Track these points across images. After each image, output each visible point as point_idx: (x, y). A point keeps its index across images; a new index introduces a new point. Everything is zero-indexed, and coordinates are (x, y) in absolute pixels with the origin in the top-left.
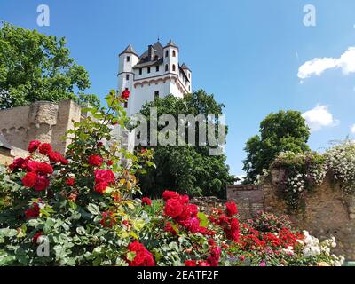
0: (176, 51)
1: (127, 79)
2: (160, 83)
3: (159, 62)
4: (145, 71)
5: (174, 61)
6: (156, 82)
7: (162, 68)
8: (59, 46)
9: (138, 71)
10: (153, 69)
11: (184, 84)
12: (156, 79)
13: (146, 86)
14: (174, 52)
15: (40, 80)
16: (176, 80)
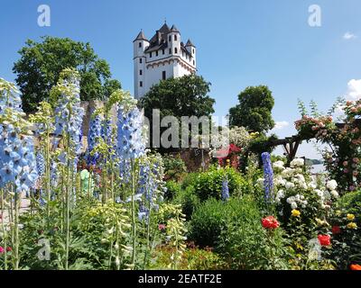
0: (178, 36)
1: (141, 62)
2: (166, 64)
3: (164, 46)
4: (154, 54)
5: (176, 44)
6: (163, 63)
7: (167, 51)
8: (85, 49)
9: (149, 55)
10: (160, 52)
11: (187, 61)
12: (162, 61)
13: (155, 67)
14: (176, 37)
16: (179, 61)
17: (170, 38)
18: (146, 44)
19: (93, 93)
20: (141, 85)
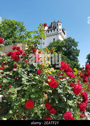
0: (61, 24)
2: (55, 36)
3: (55, 28)
4: (50, 31)
5: (60, 27)
6: (54, 35)
7: (56, 30)
8: (22, 25)
9: (48, 32)
10: (53, 31)
11: (64, 35)
12: (54, 34)
13: (50, 37)
14: (60, 24)
15: (16, 36)
16: (61, 34)
17: (58, 24)
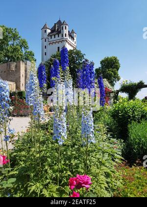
0: (67, 27)
1: (45, 41)
2: (60, 43)
3: (59, 32)
4: (53, 37)
5: (66, 32)
6: (58, 42)
7: (60, 35)
8: (14, 32)
9: (50, 37)
10: (57, 36)
11: (72, 41)
12: (58, 41)
13: (54, 44)
14: (65, 27)
16: (67, 41)
17: (62, 27)
18: (49, 31)
19: (18, 58)
20: (46, 55)
